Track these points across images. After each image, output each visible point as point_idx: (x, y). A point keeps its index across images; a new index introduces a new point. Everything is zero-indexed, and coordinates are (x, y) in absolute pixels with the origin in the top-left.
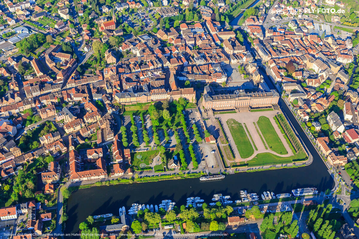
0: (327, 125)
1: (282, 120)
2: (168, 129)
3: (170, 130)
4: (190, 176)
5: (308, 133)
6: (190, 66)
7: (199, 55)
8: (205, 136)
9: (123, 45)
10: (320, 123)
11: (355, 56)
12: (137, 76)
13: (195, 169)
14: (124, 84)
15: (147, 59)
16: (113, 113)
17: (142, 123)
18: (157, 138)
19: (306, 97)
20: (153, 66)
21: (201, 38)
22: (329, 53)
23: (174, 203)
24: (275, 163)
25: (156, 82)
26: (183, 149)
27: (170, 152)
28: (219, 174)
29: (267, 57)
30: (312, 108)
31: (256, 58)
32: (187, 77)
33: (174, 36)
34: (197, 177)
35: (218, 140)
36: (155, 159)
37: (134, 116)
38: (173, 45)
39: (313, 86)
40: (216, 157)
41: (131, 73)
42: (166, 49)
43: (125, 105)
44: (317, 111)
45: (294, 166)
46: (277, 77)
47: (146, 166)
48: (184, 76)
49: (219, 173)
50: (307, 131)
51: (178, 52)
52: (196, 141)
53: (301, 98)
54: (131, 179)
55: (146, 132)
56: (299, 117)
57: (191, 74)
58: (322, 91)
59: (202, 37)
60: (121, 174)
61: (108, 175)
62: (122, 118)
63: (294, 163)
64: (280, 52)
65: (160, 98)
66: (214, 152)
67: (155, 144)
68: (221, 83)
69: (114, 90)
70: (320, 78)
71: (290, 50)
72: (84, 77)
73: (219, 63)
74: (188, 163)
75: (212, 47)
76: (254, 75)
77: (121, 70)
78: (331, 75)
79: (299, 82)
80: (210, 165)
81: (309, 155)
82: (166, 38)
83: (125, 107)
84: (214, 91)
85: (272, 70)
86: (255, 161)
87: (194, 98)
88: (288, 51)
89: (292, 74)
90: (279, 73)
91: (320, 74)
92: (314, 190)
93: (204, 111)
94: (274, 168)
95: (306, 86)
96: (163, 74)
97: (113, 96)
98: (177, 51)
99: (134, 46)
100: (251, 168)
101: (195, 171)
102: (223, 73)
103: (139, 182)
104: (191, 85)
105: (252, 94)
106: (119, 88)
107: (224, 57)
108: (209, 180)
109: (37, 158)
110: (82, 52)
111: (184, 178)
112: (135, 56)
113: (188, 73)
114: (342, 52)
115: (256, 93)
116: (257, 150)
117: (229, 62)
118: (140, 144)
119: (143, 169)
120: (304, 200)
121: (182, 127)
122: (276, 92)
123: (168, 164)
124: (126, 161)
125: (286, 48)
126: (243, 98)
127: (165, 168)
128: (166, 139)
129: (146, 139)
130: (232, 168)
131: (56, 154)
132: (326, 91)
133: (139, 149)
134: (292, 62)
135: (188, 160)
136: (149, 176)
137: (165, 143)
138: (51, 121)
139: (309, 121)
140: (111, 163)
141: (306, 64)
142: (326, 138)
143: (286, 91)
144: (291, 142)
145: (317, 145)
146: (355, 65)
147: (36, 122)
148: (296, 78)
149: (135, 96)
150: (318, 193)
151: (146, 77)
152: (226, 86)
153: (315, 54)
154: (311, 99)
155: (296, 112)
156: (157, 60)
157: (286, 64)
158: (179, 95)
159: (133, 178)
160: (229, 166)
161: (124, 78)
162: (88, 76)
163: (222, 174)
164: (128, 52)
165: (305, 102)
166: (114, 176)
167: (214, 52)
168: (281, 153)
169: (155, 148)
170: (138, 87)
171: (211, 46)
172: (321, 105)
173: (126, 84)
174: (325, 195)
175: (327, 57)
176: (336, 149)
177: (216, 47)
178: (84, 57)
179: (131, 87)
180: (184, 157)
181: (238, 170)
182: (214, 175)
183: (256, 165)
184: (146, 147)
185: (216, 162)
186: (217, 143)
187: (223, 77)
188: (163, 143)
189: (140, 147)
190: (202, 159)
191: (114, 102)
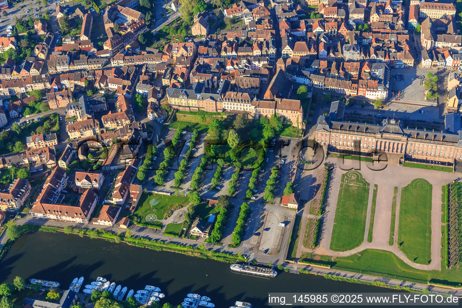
2: (229, 166)
3: (231, 167)
4: (218, 256)
6: (328, 59)
7: (355, 42)
9: (234, 6)
12: (221, 63)
13: (234, 247)
15: (257, 37)
16: (154, 121)
18: (197, 177)
20: (259, 51)
23: (161, 296)
25: (245, 79)
26: (227, 208)
27: (207, 207)
28: (270, 267)
32: (310, 80)
34: (228, 262)
35: (307, 205)
36: (175, 213)
37: (185, 132)
38: (321, 16)
40: (283, 235)
41: (219, 56)
42: (302, 23)
43: (177, 110)
47: (156, 220)
48: (306, 77)
49: (270, 265)
51: (322, 30)
52: (263, 197)
54: (119, 236)
59: (384, 8)
60: (108, 224)
61: (90, 220)
63: (430, 286)
65: (239, 109)
66: (283, 225)
67: (191, 186)
68: (374, 101)
72: (143, 52)
75: (393, 29)
77: (202, 49)
80: (263, 247)
83: (177, 114)
86: (352, 262)
87: (300, 120)
96: (267, 68)
97: (167, 92)
98: (319, 29)
100: (338, 272)
101: (231, 250)
102: (383, 82)
103: (130, 244)
105: (414, 132)
106: (181, 80)
107: (405, 51)
108: (246, 273)
109: (9, 167)
110: (167, 10)
111: (205, 258)
113: (316, 71)
115: (424, 132)
116: (370, 240)
118: (165, 181)
119: (147, 223)
124: (128, 204)
126: (393, 136)
127: (183, 231)
128: (213, 182)
130: (299, 263)
131: (37, 169)
133: (161, 188)
136: (150, 239)
137: (208, 189)
138: (59, 115)
140: (105, 201)
147: (40, 112)
151: (237, 68)
156: (271, 41)
158: (271, 110)
159: (122, 236)
160: (298, 256)
161: (198, 64)
162: (149, 52)
166: (98, 224)
167: (393, 39)
169: (186, 194)
171: (392, 27)
177: (402, 31)
178: (167, 18)
181: (310, 268)
182: (258, 266)
183: (349, 270)
184: (174, 188)
185: (277, 244)
186: (302, 210)
187: (380, 90)
188: (206, 188)
189: (165, 186)
190: (257, 232)
191: (164, 101)
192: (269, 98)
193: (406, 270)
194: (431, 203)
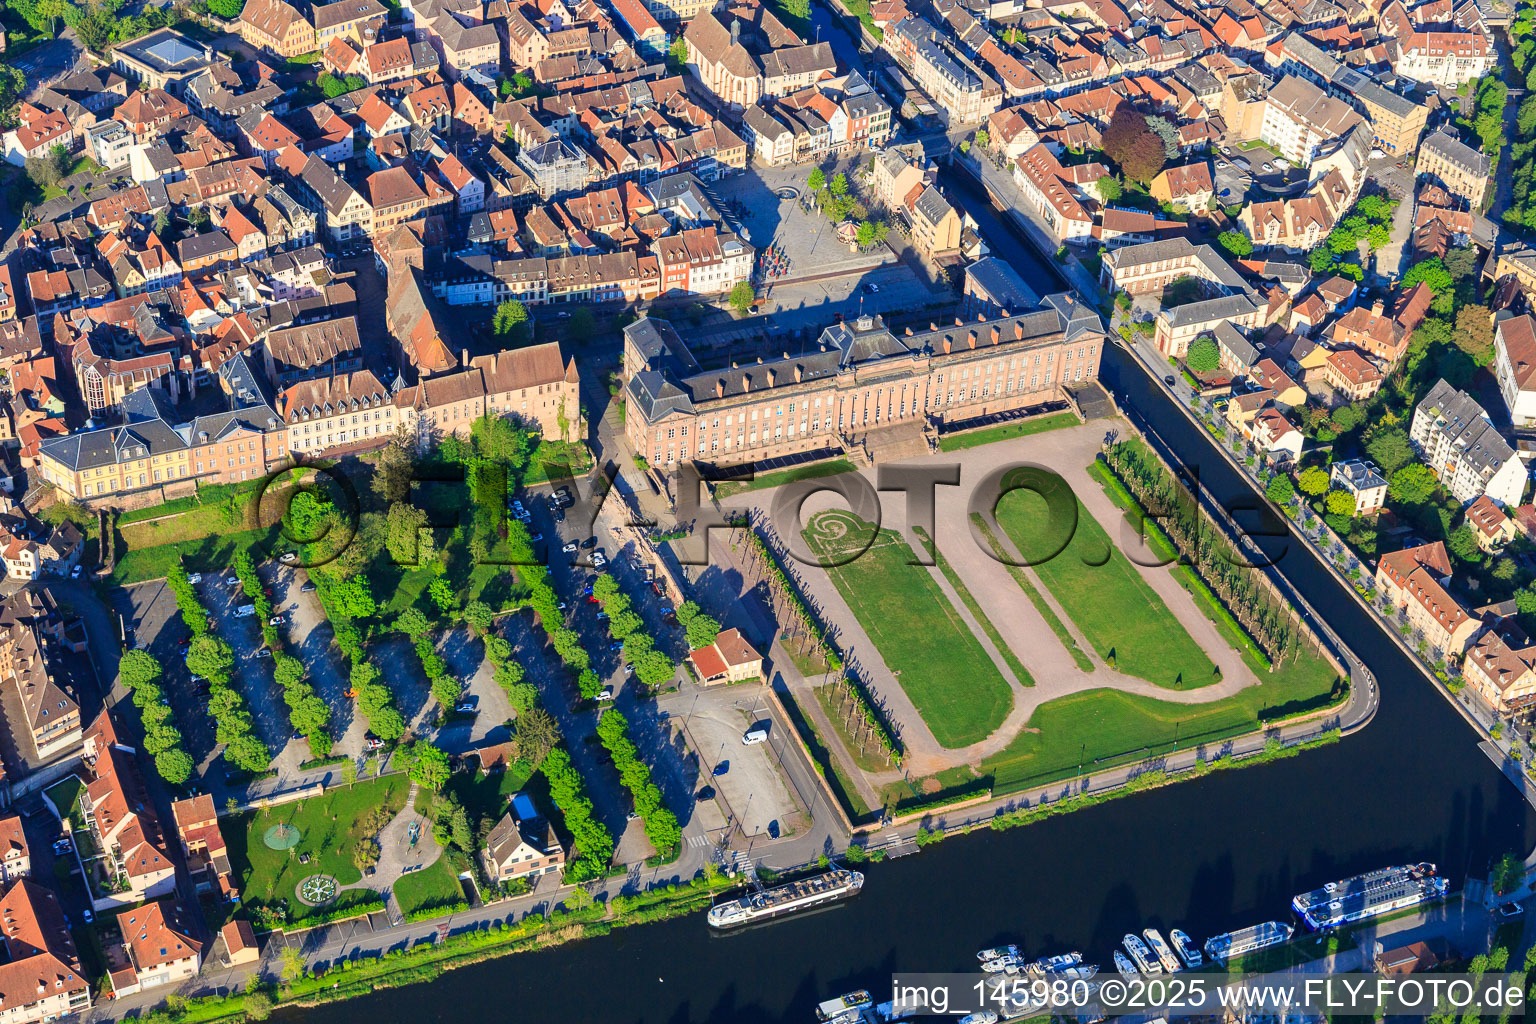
0: (1421, 469)
1: (1147, 477)
2: (439, 631)
3: (448, 634)
4: (641, 909)
5: (1314, 533)
6: (502, 205)
7: (548, 133)
8: (688, 639)
9: (26, 115)
10: (1377, 464)
11: (1497, 30)
12: (163, 309)
13: (668, 860)
14: (86, 372)
15: (207, 195)
16: (45, 578)
17: (255, 618)
18: (381, 693)
19: (1259, 318)
20: (260, 235)
21: (542, 21)
22: (1342, 34)
24: (1155, 746)
25: (305, 332)
26: (562, 745)
27: (478, 779)
28: (827, 869)
29: (976, 95)
30: (1308, 377)
31: (908, 111)
32: (498, 282)
33: (361, 28)
34: (684, 911)
35: (773, 654)
36: (388, 839)
37: (195, 579)
38: (363, 82)
39: (1291, 241)
40: (781, 763)
41: (114, 294)
42: (322, 114)
43: (117, 513)
44: (1339, 392)
45: (1274, 751)
46: (1063, 213)
47: (340, 889)
48: (481, 276)
49: (822, 862)
50: (1311, 524)
51: (407, 123)
52: (634, 680)
53: (1235, 326)
54: (259, 990)
55: (299, 669)
56: (1243, 444)
57: (518, 256)
58: (1350, 268)
59: (540, 15)
60: (183, 968)
61: (95, 989)
62: (116, 600)
63: (1270, 732)
64: (1053, 60)
65: (350, 439)
66: (762, 736)
67: (370, 736)
68: (723, 298)
69: (27, 418)
70: (1320, 188)
71: (1104, 38)
73: (683, 168)
74: (616, 830)
75: (618, 71)
76: (918, 217)
77: (42, 284)
78: (1382, 164)
79: (1201, 231)
80: (757, 822)
81: (1347, 668)
82: (306, 45)
83: (122, 526)
84: (693, 351)
85: (1019, 177)
86: (1029, 757)
87: (573, 407)
88: (1097, 48)
89: (1147, 189)
90: (1070, 186)
91: (1318, 168)
92: (1426, 876)
93: (646, 486)
94: (1155, 781)
95: (1246, 250)
96: (336, 281)
97: (26, 463)
98: (395, 122)
99: (104, 113)
100: (1017, 798)
101: (667, 871)
102: (725, 228)
103: (312, 1005)
104: (532, 325)
106: (58, 406)
107: (708, 125)
108: (767, 918)
111: (604, 932)
112: (120, 181)
113: (498, 251)
114: (1419, 16)
115: (959, 329)
116: (1028, 680)
117: (743, 154)
118: (272, 754)
119: (322, 911)
120: (1379, 948)
121: (523, 603)
122: (1081, 309)
123: (486, 852)
124: (202, 877)
125: (1081, 27)
126: (887, 367)
127: (466, 884)
128: (440, 694)
129: (306, 712)
130: (896, 821)
132: (1372, 266)
133: (268, 785)
134: (1135, 112)
135: (611, 809)
136: (376, 954)
137: (435, 725)
139: (1306, 463)
140: (99, 905)
141: (1216, 115)
142: (1434, 551)
143: (1129, 297)
144: (1225, 605)
145: (1386, 601)
146: (1510, 86)
148: (1177, 210)
149: (180, 445)
150: (1449, 890)
151: (229, 310)
152: (755, 308)
153: (1259, 45)
154: (1293, 325)
155: (1216, 416)
156: (278, 192)
157: (1102, 128)
158: (471, 403)
159: (268, 985)
160: (874, 804)
161: (78, 334)
163: (846, 864)
164: (68, 161)
165: (1261, 346)
166: (136, 988)
167: (639, 100)
168: (1179, 679)
169: (374, 767)
170: (183, 380)
171: (608, 64)
172: (1363, 353)
173: (103, 370)
174: (1491, 898)
175: (1339, 55)
176: (1500, 610)
177: (648, 70)
179: (137, 385)
180: (579, 796)
181: (935, 823)
182: (790, 880)
183: (1041, 780)
184: (315, 765)
185: (787, 798)
186: (773, 674)
187: (732, 252)
188: (422, 726)
189: (275, 771)
190: (698, 789)
191: (38, 499)
192: (444, 366)
193: (1181, 719)
194: (1095, 521)
